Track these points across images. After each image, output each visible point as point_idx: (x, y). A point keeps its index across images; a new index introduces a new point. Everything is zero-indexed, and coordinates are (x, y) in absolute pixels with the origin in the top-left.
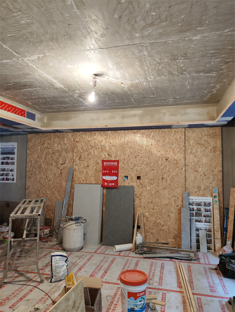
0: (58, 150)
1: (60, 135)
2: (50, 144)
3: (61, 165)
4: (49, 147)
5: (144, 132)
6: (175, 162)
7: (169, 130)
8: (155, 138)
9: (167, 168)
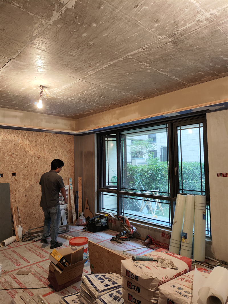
5: (19, 133)
6: (45, 160)
7: (41, 133)
8: (29, 138)
9: (39, 165)
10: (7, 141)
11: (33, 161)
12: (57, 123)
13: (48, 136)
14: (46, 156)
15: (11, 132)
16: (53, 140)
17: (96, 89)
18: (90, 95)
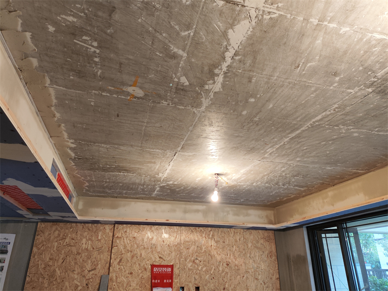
0: (87, 249)
1: (92, 227)
2: (75, 239)
3: (89, 271)
4: (72, 244)
5: (203, 230)
6: (236, 268)
7: (229, 230)
8: (215, 238)
9: (229, 276)
10: (189, 242)
11: (221, 269)
12: (248, 215)
13: (238, 233)
14: (237, 262)
15: (193, 230)
16: (246, 239)
17: (285, 168)
18: (280, 176)
